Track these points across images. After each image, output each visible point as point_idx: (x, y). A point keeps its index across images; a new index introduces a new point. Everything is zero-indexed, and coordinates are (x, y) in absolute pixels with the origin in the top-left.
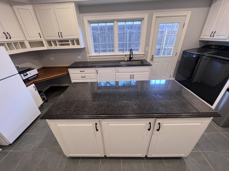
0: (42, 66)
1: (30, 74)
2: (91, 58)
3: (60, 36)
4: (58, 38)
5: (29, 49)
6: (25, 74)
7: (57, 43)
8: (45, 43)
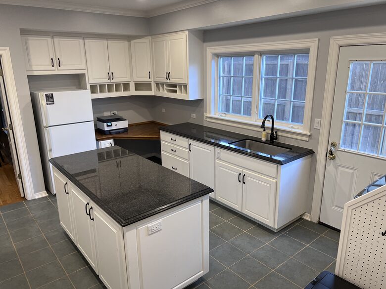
0: (151, 119)
1: (116, 125)
2: (208, 120)
3: (168, 78)
4: (164, 80)
5: (132, 92)
6: (109, 124)
7: (165, 87)
8: (153, 86)
